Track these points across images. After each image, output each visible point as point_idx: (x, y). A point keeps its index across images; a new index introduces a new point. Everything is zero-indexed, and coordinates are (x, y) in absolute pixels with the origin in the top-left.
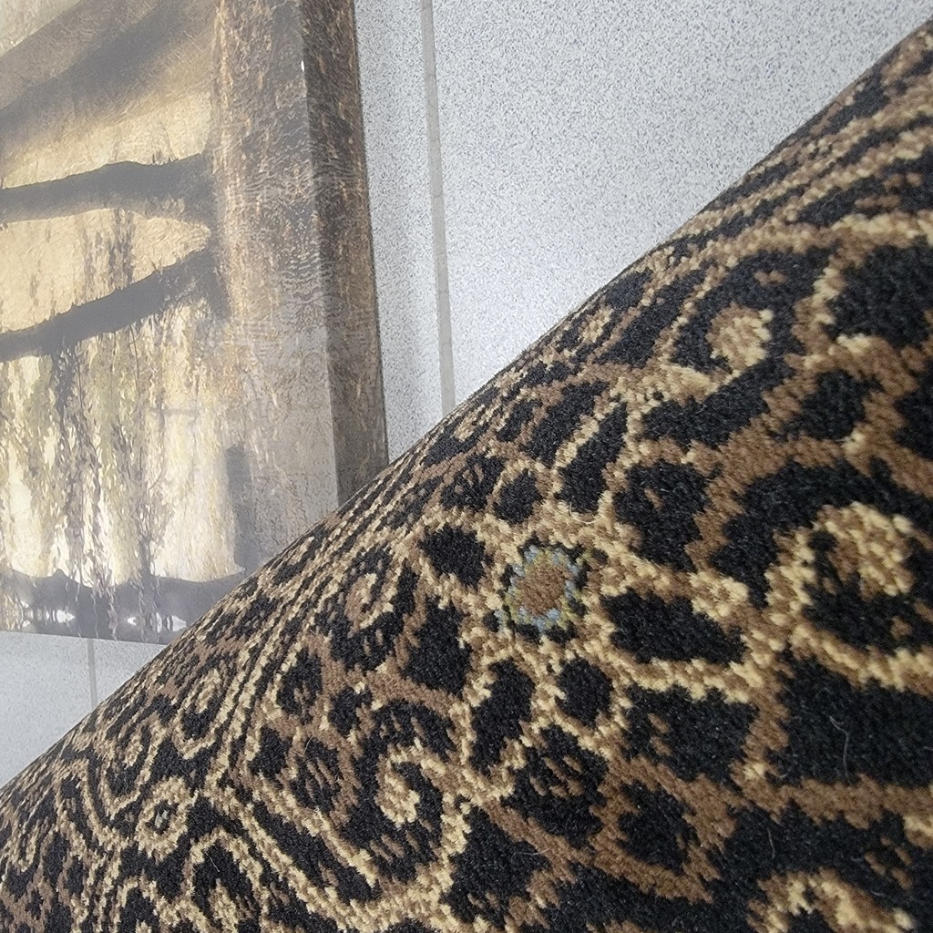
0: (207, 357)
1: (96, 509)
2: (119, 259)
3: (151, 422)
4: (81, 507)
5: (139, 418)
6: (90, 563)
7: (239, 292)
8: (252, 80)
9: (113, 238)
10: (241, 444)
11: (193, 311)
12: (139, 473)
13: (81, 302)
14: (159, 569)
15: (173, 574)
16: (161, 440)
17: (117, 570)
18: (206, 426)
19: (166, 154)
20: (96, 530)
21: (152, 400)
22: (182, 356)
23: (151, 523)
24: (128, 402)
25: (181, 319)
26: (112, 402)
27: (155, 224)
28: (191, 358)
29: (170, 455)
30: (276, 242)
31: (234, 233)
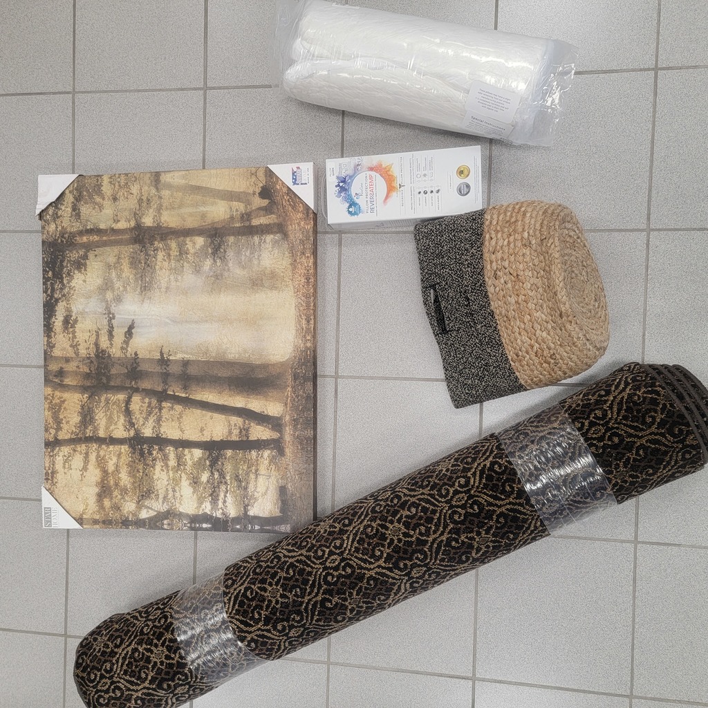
0: (276, 464)
1: (225, 496)
2: (244, 432)
3: (252, 476)
4: (218, 495)
5: (247, 474)
6: (221, 511)
7: (288, 451)
8: (298, 407)
9: (242, 427)
10: (285, 486)
11: (271, 452)
12: (246, 488)
13: (225, 439)
14: (251, 513)
15: (256, 515)
16: (256, 481)
17: (232, 512)
18: (273, 480)
19: (266, 412)
20: (225, 502)
21: (253, 471)
22: (266, 462)
23: (249, 502)
24: (244, 470)
25: (267, 453)
26: (236, 468)
27: (260, 428)
28: (270, 463)
29: (259, 485)
30: (301, 444)
31: (287, 438)
